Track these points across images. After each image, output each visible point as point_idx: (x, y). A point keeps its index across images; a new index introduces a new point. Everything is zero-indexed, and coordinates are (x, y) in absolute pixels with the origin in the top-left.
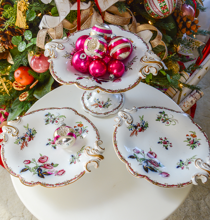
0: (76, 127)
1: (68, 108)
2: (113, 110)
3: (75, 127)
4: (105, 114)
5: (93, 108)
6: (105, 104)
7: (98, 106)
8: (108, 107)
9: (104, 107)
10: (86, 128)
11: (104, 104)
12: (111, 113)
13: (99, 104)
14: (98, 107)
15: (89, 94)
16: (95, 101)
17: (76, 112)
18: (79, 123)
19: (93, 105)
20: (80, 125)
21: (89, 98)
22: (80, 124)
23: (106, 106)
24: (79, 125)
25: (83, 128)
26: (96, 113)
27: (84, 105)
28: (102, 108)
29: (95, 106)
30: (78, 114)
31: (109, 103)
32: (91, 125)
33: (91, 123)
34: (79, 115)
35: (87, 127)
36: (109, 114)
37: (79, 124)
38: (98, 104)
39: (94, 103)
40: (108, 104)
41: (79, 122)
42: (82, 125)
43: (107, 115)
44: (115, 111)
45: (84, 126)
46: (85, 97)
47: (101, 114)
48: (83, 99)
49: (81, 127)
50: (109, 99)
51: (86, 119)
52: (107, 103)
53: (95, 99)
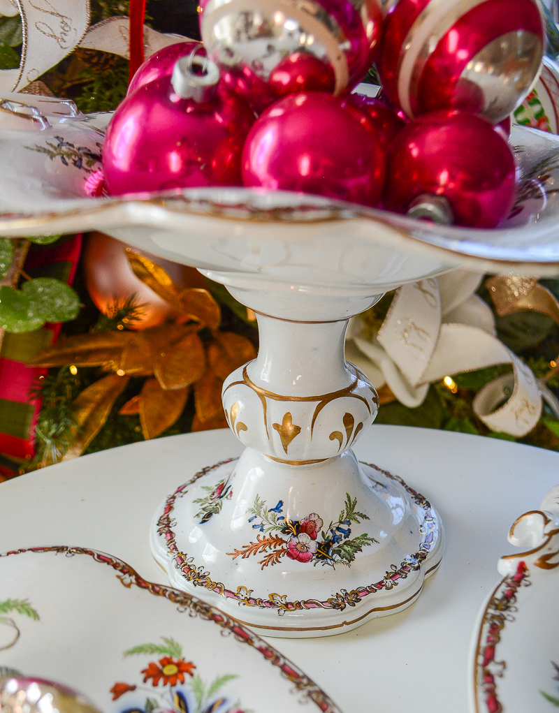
0: (133, 688)
1: (60, 549)
2: (393, 576)
3: (119, 690)
4: (337, 604)
5: (247, 573)
6: (330, 534)
7: (278, 552)
8: (351, 559)
9: (323, 558)
10: (223, 692)
11: (320, 539)
12: (382, 598)
13: (286, 538)
14: (285, 559)
15: (206, 494)
16: (257, 521)
17: (126, 570)
18: (153, 649)
19: (247, 552)
20: (170, 670)
21: (209, 515)
22: (167, 662)
23: (338, 552)
24: (153, 674)
25: (198, 687)
26: (272, 604)
27: (181, 558)
28: (310, 564)
29: (261, 556)
30: (140, 582)
31: (357, 531)
32: (266, 657)
33: (260, 650)
34: (157, 593)
35: (227, 678)
36: (367, 603)
37: (156, 658)
38: (281, 541)
39: (253, 536)
40: (351, 538)
41: (159, 642)
42: (184, 668)
43: (351, 613)
44: (400, 581)
45: (206, 672)
46: (185, 513)
47: (309, 603)
48: (168, 526)
49: (179, 687)
50: (351, 505)
51: (213, 618)
52: (345, 527)
53: (257, 508)
